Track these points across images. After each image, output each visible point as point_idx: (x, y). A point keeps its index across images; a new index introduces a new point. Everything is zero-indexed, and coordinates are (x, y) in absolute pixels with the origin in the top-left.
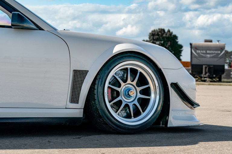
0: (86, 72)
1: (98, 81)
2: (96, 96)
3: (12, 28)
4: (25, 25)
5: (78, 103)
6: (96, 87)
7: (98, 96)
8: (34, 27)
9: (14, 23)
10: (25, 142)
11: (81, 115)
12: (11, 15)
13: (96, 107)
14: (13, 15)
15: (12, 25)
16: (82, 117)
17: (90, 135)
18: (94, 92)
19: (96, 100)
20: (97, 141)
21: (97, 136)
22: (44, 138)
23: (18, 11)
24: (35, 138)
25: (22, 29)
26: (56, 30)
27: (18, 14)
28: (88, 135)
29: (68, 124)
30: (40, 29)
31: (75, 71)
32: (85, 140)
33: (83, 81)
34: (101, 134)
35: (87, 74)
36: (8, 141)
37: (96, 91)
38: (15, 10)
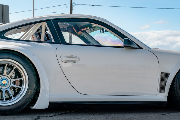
0: (169, 74)
1: (176, 79)
2: (175, 88)
3: (124, 48)
4: (132, 46)
5: (164, 93)
6: (175, 83)
7: (176, 89)
8: (137, 47)
9: (125, 45)
10: (133, 116)
11: (166, 101)
12: (123, 40)
13: (176, 95)
14: (125, 40)
15: (124, 46)
16: (167, 101)
17: (172, 113)
18: (174, 86)
19: (175, 91)
20: (176, 117)
21: (176, 113)
22: (144, 114)
23: (127, 38)
24: (138, 114)
25: (130, 48)
26: (150, 48)
27: (128, 39)
28: (170, 113)
29: (158, 105)
30: (141, 48)
31: (162, 73)
32: (169, 116)
33: (167, 79)
34: (178, 112)
35: (169, 75)
36: (122, 116)
37: (175, 85)
38: (126, 37)
